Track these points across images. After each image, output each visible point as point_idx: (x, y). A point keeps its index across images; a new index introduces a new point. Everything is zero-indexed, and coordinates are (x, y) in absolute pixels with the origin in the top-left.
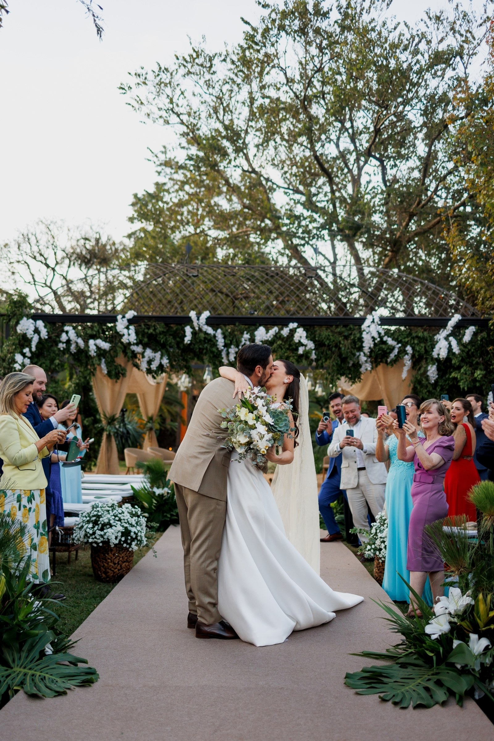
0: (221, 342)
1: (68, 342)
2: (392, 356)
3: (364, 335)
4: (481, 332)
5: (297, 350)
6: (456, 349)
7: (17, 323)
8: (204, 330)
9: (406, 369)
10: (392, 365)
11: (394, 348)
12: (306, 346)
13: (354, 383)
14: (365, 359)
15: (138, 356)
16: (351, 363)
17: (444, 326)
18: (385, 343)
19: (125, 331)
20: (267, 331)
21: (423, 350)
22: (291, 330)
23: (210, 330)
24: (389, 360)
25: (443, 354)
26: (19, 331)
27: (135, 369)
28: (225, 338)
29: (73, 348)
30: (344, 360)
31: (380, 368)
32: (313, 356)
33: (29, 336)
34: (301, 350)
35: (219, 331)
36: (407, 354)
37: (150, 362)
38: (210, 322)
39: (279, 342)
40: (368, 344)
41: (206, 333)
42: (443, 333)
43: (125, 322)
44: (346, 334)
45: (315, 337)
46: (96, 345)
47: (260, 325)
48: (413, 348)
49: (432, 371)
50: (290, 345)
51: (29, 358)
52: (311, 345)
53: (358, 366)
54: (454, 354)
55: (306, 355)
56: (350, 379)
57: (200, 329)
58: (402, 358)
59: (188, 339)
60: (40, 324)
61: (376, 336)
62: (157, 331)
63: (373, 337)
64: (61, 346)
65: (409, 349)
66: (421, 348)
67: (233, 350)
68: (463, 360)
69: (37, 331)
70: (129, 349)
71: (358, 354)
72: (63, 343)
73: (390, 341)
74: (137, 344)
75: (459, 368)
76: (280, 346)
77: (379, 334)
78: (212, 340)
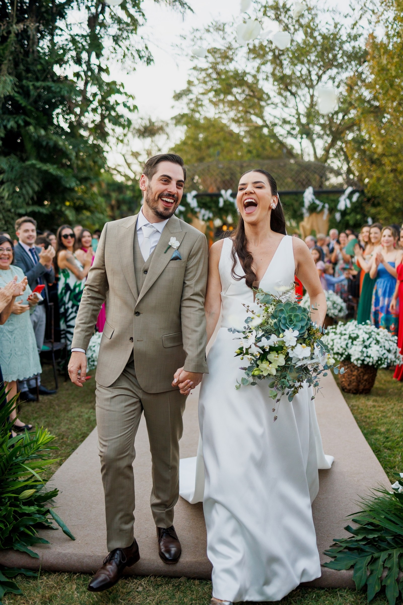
2: (319, 209)
3: (305, 200)
4: (362, 196)
6: (349, 205)
8: (229, 199)
9: (325, 215)
10: (319, 214)
11: (320, 205)
14: (306, 211)
15: (198, 213)
16: (299, 213)
17: (344, 193)
18: (315, 203)
19: (192, 202)
21: (334, 205)
23: (232, 200)
24: (317, 211)
25: (343, 208)
27: (197, 219)
30: (296, 212)
31: (313, 215)
36: (326, 208)
37: (204, 216)
38: (231, 196)
40: (307, 204)
41: (230, 202)
42: (343, 197)
43: (192, 197)
44: (296, 199)
49: (338, 216)
53: (302, 214)
56: (298, 221)
58: (324, 210)
59: (221, 204)
62: (207, 201)
63: (309, 201)
65: (327, 205)
68: (352, 211)
70: (194, 210)
71: (302, 208)
73: (318, 203)
74: (198, 207)
75: (349, 214)
77: (313, 199)
78: (232, 205)
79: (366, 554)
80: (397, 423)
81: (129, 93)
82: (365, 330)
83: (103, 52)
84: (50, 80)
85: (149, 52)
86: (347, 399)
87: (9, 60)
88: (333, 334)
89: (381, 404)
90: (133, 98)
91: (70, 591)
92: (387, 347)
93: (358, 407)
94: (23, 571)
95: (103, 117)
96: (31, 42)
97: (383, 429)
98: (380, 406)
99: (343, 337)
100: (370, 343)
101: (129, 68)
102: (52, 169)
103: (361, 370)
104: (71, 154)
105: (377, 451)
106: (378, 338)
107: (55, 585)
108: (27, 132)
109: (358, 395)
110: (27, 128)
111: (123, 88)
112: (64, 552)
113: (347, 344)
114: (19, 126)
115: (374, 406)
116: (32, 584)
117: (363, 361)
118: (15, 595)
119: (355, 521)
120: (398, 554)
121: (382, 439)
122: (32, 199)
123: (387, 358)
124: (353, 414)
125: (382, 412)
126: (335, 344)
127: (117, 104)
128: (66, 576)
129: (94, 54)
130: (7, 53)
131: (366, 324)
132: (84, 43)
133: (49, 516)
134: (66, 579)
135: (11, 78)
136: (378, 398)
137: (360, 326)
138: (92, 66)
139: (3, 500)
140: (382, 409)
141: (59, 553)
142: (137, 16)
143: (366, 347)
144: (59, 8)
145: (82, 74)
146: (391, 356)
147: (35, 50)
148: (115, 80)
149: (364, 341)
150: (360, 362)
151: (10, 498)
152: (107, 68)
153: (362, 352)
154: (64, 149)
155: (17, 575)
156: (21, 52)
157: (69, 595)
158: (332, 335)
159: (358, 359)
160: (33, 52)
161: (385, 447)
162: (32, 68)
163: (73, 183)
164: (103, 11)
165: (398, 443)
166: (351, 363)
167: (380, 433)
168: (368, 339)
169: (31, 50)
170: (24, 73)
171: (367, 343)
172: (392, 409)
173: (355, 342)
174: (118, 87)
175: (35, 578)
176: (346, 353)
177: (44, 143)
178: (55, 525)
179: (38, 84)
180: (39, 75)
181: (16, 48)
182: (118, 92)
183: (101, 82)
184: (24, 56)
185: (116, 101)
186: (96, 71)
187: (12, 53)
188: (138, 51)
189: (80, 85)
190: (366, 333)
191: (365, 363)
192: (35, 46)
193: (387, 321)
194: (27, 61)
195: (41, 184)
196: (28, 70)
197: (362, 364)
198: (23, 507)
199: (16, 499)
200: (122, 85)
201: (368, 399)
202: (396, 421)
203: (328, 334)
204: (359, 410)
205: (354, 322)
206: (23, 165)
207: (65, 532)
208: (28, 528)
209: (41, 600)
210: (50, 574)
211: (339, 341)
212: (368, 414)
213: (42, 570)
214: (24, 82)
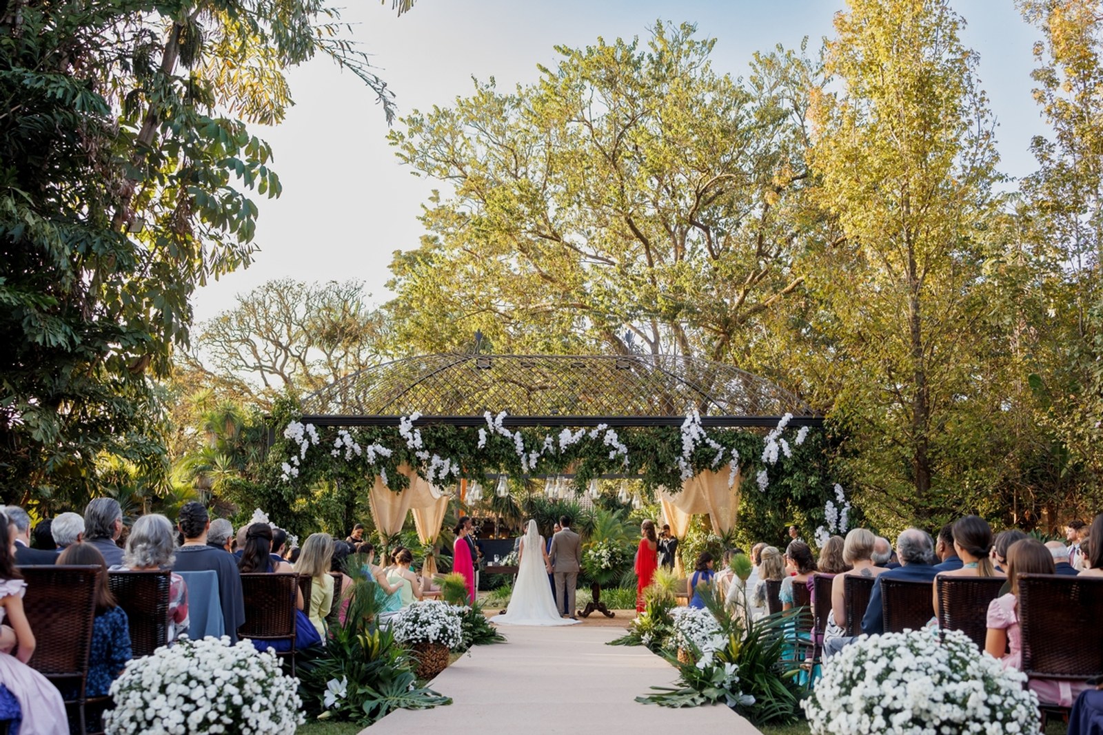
0: (520, 447)
1: (343, 448)
2: (716, 460)
3: (684, 437)
4: (816, 432)
5: (608, 454)
6: (788, 453)
7: (285, 427)
8: (500, 432)
9: (732, 475)
10: (717, 471)
11: (718, 452)
12: (617, 450)
13: (673, 492)
14: (685, 464)
15: (424, 463)
16: (670, 469)
17: (775, 426)
18: (707, 446)
19: (410, 435)
20: (573, 433)
21: (751, 453)
22: (599, 432)
23: (507, 433)
24: (713, 465)
25: (774, 458)
26: (286, 437)
27: (420, 479)
28: (524, 442)
29: (348, 456)
30: (661, 466)
31: (703, 474)
32: (626, 462)
33: (298, 442)
34: (612, 455)
35: (518, 433)
36: (733, 458)
37: (437, 471)
38: (507, 423)
39: (587, 446)
40: (688, 446)
41: (502, 436)
42: (773, 435)
43: (410, 425)
44: (663, 436)
45: (627, 440)
46: (375, 451)
47: (565, 427)
48: (739, 452)
49: (762, 478)
50: (600, 449)
51: (298, 467)
52: (623, 449)
53: (677, 473)
54: (786, 457)
55: (619, 460)
56: (670, 487)
57: (496, 432)
58: (727, 463)
59: (482, 442)
60: (311, 428)
61: (697, 438)
62: (447, 434)
63: (694, 440)
64: (335, 453)
65: (735, 452)
66: (749, 451)
67: (534, 456)
68: (796, 465)
69: (306, 436)
70: (414, 455)
71: (677, 459)
72: (337, 449)
73: (713, 444)
74: (423, 450)
75: (791, 474)
76: (588, 451)
77: (701, 435)
78: (508, 444)
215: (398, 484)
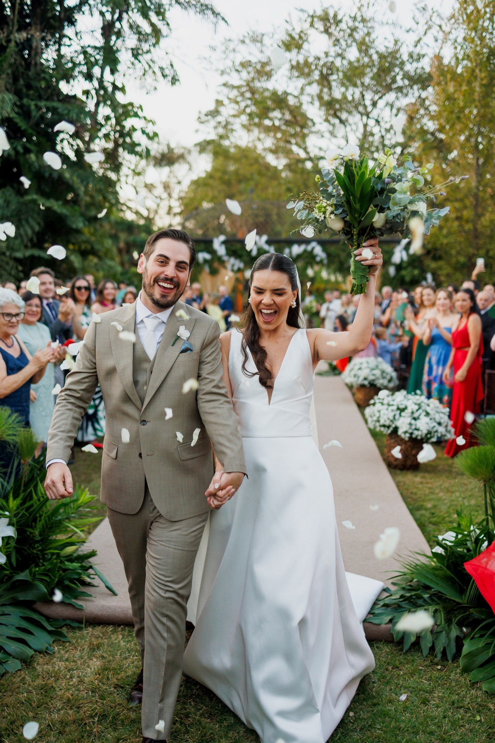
5: (316, 258)
6: (405, 258)
8: (264, 248)
12: (321, 256)
15: (226, 262)
19: (219, 248)
20: (299, 247)
22: (312, 247)
23: (267, 248)
25: (398, 260)
27: (224, 269)
32: (325, 261)
35: (272, 248)
37: (233, 266)
38: (267, 242)
39: (305, 255)
42: (399, 248)
43: (219, 243)
45: (327, 251)
46: (202, 256)
47: (295, 244)
49: (392, 271)
50: (312, 256)
52: (324, 255)
62: (238, 248)
68: (409, 265)
70: (221, 258)
74: (226, 256)
75: (405, 268)
79: (403, 610)
80: (445, 499)
81: (148, 118)
82: (415, 401)
83: (119, 67)
84: (55, 98)
85: (175, 71)
86: (393, 475)
87: (8, 74)
88: (380, 405)
89: (429, 481)
90: (154, 123)
91: (116, 640)
92: (438, 419)
93: (405, 484)
94: (68, 622)
95: (117, 145)
96: (33, 53)
97: (429, 505)
98: (427, 483)
99: (391, 408)
100: (420, 415)
101: (149, 87)
102: (56, 206)
103: (409, 444)
104: (79, 188)
105: (422, 526)
106: (428, 409)
107: (101, 635)
108: (26, 161)
109: (405, 472)
110: (27, 156)
111: (142, 110)
112: (108, 605)
113: (395, 416)
114: (17, 152)
115: (422, 483)
116: (78, 633)
117: (411, 434)
118: (64, 642)
119: (393, 584)
120: (434, 609)
121: (427, 514)
122: (31, 240)
123: (436, 431)
124: (399, 489)
125: (430, 488)
126: (382, 415)
127: (134, 129)
128: (110, 628)
129: (108, 69)
130: (5, 65)
131: (416, 394)
132: (98, 57)
133: (91, 571)
134: (111, 631)
135: (11, 96)
136: (427, 475)
137: (410, 396)
138: (106, 84)
139: (46, 556)
140: (429, 485)
141: (103, 606)
142: (160, 25)
143: (415, 419)
144: (68, 13)
145: (93, 92)
146: (441, 430)
147: (38, 62)
148: (132, 101)
149: (413, 413)
150: (408, 435)
151: (53, 554)
152: (124, 86)
153: (410, 424)
154: (71, 182)
155: (63, 626)
156: (21, 65)
157: (116, 643)
158: (378, 406)
159: (405, 432)
160: (36, 64)
161: (431, 523)
162: (34, 83)
163: (80, 224)
164: (120, 19)
165: (444, 519)
166: (399, 436)
167: (426, 509)
168: (417, 410)
169: (33, 62)
170: (24, 90)
171: (416, 415)
172: (441, 485)
173: (403, 414)
174: (135, 110)
175: (80, 629)
176: (393, 426)
177: (47, 175)
178: (96, 581)
179: (42, 104)
180: (42, 93)
181: (15, 60)
182: (136, 115)
183: (116, 103)
184: (25, 69)
185: (133, 126)
186: (110, 89)
187: (11, 65)
188: (162, 69)
189: (91, 106)
190: (416, 404)
191: (414, 436)
192: (38, 58)
193: (441, 392)
194: (28, 75)
195: (42, 224)
196: (29, 87)
197: (411, 438)
198: (67, 563)
199: (58, 555)
200: (141, 107)
201: (416, 476)
202: (444, 498)
203: (374, 404)
204: (406, 487)
205: (403, 392)
206: (21, 200)
207: (108, 588)
208: (72, 581)
209: (89, 646)
210: (95, 626)
211: (386, 412)
212: (415, 490)
213: (86, 622)
214: (25, 101)
215: (214, 272)
